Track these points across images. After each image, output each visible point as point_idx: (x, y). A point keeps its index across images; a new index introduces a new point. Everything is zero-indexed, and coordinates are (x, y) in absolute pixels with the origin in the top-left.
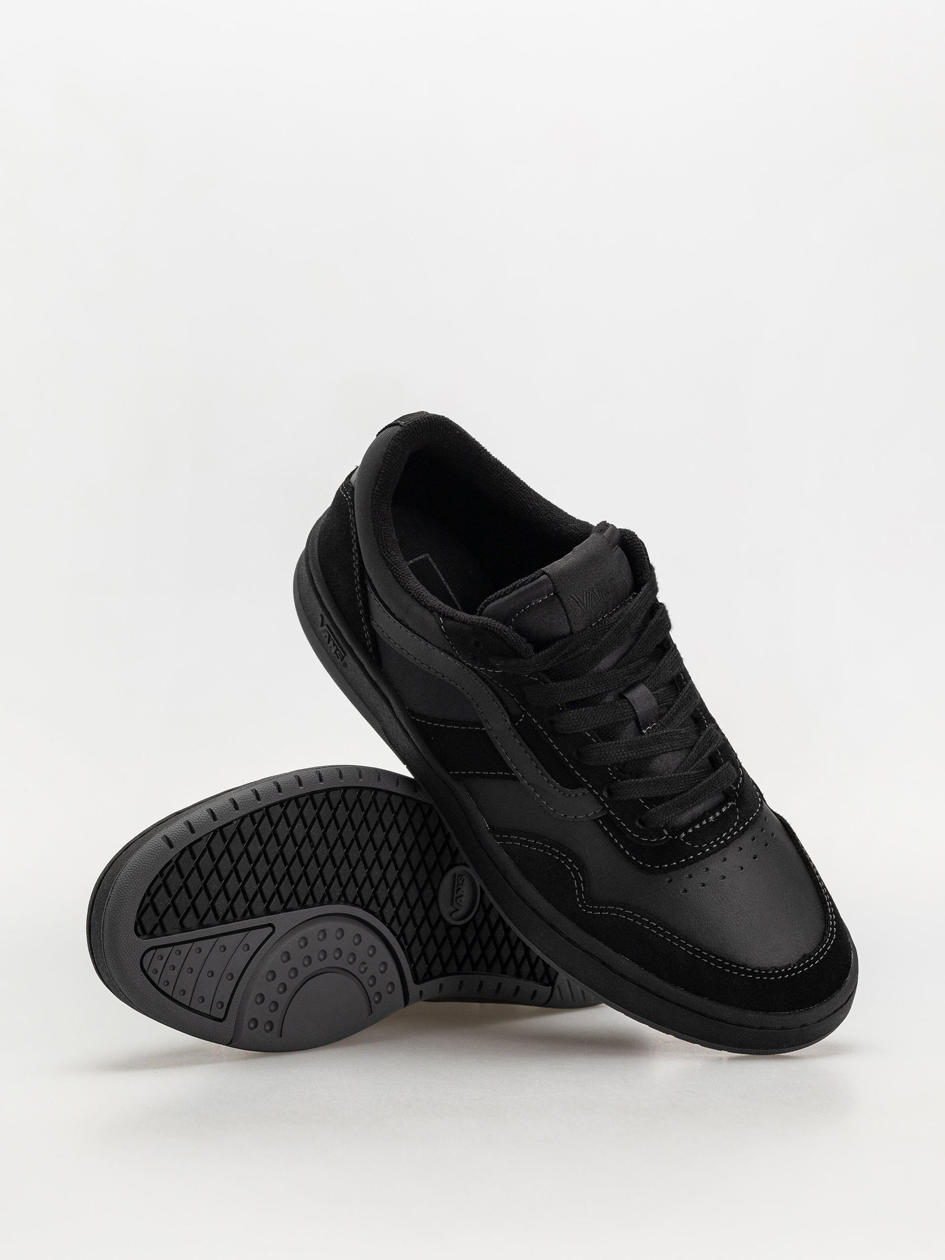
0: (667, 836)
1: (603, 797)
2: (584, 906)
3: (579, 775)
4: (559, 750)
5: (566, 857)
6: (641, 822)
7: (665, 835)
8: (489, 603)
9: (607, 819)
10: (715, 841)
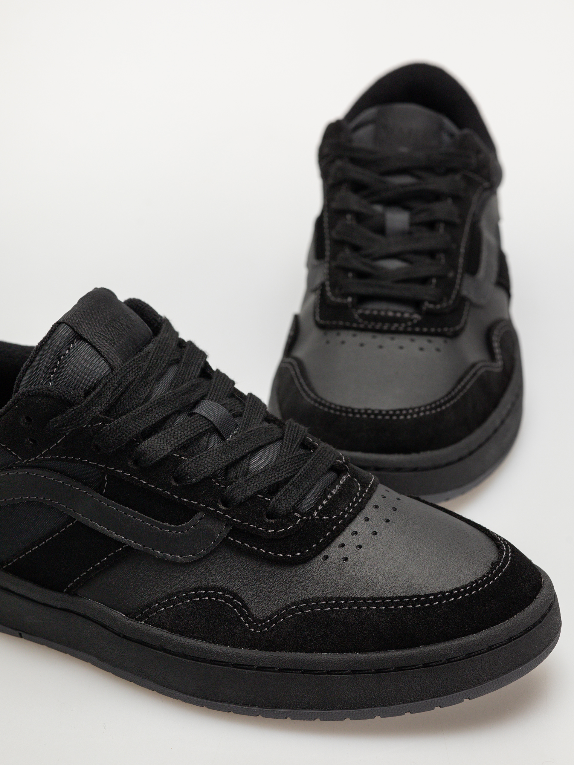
0: (301, 518)
1: (221, 510)
2: (256, 628)
3: (187, 500)
4: (156, 487)
5: (215, 592)
6: (270, 516)
7: (299, 518)
8: (20, 381)
9: (236, 531)
10: (349, 506)
